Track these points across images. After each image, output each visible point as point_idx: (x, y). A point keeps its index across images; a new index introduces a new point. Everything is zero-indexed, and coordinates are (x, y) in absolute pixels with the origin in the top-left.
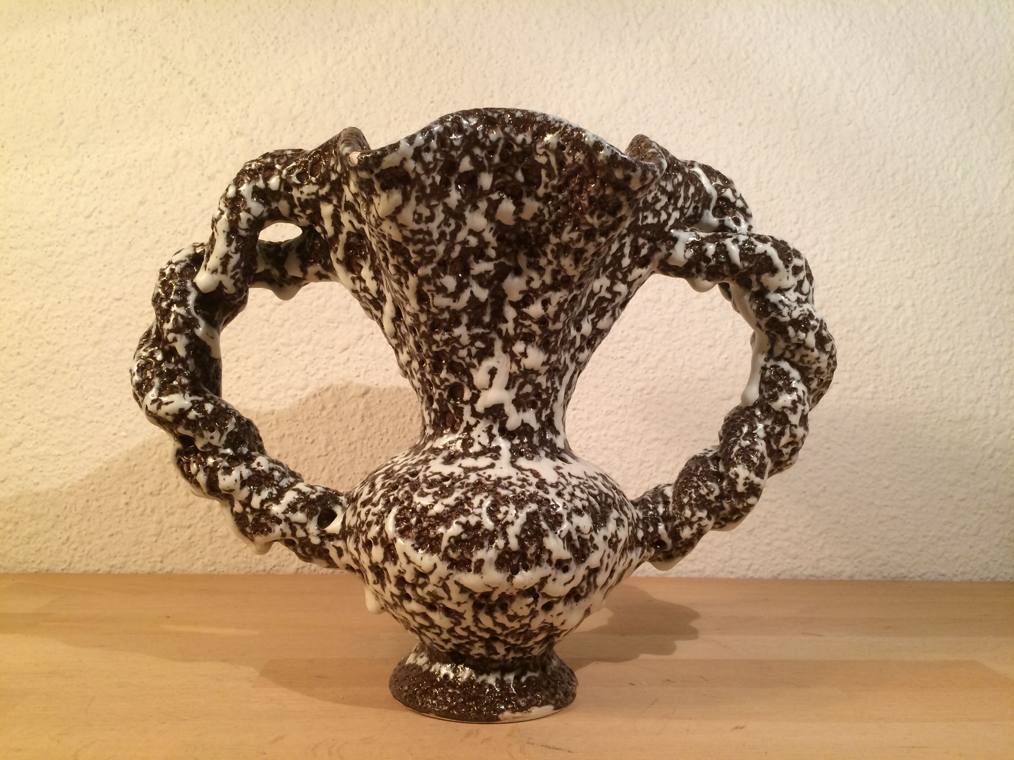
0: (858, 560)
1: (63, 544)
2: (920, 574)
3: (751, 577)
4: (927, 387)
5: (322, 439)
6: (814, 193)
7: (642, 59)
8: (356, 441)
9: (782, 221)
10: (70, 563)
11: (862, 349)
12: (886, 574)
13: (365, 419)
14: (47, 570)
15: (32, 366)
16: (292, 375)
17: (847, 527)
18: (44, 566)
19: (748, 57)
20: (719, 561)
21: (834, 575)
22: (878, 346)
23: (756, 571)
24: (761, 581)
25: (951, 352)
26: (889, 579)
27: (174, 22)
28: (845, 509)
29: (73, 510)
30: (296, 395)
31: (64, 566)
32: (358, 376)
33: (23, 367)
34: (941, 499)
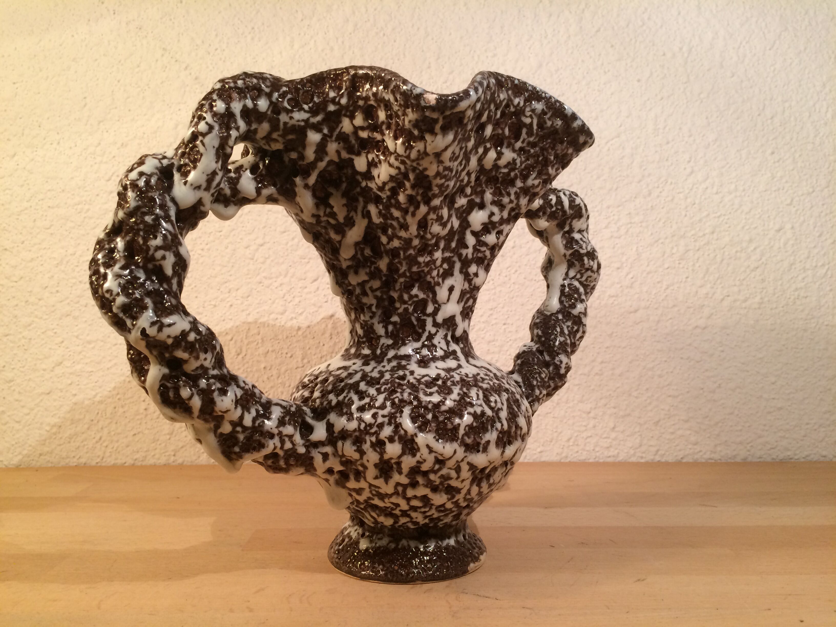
0: (750, 445)
1: (97, 442)
2: (804, 456)
3: (659, 461)
4: (806, 297)
5: (299, 353)
6: (704, 136)
7: (554, 30)
8: (326, 355)
9: (677, 161)
10: (103, 458)
11: (749, 266)
12: (774, 457)
13: (333, 336)
14: (85, 464)
15: (68, 301)
16: (273, 303)
17: (740, 418)
18: (83, 460)
19: (644, 24)
20: (631, 448)
21: (730, 458)
22: (763, 263)
23: (662, 455)
24: (667, 464)
25: (827, 267)
26: (777, 460)
27: (171, 20)
28: (738, 403)
29: (104, 415)
30: (277, 319)
31: (98, 460)
32: (326, 302)
33: (61, 302)
34: (821, 392)
